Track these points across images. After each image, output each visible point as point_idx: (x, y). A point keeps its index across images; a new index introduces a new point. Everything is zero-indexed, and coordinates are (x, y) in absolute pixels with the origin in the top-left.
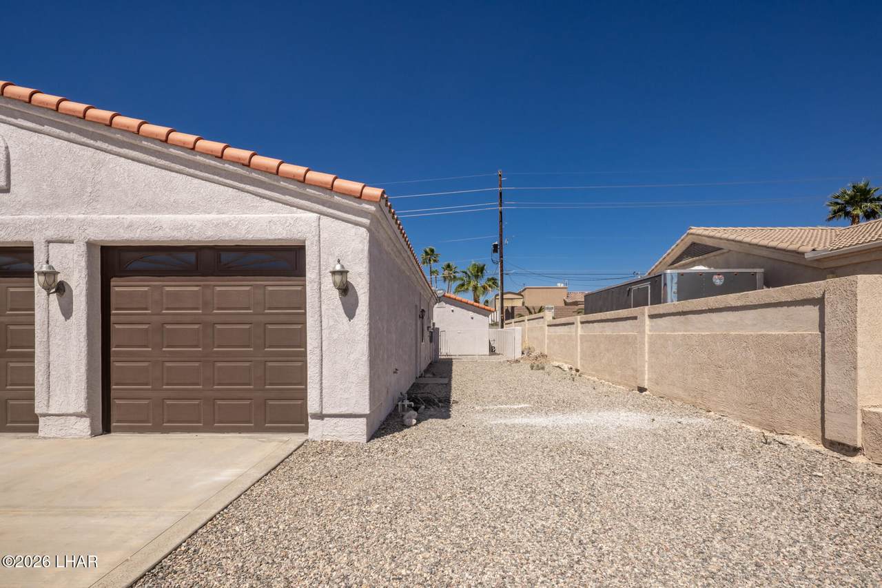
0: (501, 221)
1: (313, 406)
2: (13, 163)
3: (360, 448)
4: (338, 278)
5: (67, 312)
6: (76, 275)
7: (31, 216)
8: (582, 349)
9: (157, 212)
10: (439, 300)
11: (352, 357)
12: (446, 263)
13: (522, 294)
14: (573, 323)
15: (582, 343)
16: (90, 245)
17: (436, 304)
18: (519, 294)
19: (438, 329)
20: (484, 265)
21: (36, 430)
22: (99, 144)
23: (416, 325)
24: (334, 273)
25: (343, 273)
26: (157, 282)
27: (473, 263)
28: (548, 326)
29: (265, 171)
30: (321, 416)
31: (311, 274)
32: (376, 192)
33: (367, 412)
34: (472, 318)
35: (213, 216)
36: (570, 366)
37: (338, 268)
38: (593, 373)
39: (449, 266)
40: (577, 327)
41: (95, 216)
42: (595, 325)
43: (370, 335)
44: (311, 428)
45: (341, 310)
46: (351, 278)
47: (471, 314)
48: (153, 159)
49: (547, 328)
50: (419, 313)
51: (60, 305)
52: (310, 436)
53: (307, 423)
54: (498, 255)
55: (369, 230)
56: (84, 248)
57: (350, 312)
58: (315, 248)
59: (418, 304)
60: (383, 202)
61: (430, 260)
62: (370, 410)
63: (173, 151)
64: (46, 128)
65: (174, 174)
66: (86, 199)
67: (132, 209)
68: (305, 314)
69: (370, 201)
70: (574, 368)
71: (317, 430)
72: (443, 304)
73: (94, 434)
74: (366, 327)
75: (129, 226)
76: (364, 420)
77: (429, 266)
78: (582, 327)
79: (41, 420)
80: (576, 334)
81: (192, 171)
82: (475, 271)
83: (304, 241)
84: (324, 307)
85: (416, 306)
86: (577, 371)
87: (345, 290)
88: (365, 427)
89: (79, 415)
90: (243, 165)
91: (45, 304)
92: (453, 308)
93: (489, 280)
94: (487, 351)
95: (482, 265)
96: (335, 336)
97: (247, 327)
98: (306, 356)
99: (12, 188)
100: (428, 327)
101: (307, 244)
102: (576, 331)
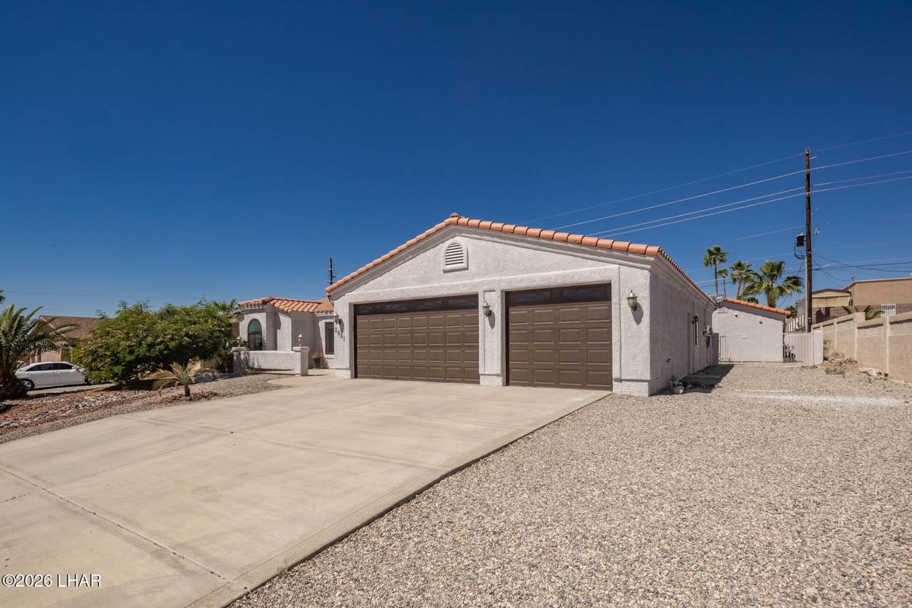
0: (809, 208)
1: (615, 374)
2: (469, 255)
3: (643, 399)
4: (631, 301)
5: (492, 325)
6: (496, 306)
7: (477, 280)
8: (891, 352)
9: (533, 273)
10: (719, 305)
11: (639, 347)
12: (736, 262)
13: (850, 290)
14: (882, 325)
15: (890, 345)
16: (502, 291)
17: (715, 309)
18: (846, 291)
19: (718, 334)
20: (781, 263)
21: (478, 383)
22: (507, 242)
23: (689, 329)
24: (629, 298)
25: (634, 298)
26: (530, 308)
27: (767, 261)
28: (859, 328)
29: (590, 245)
30: (620, 380)
31: (614, 300)
32: (654, 249)
33: (649, 379)
34: (761, 323)
35: (561, 272)
36: (878, 371)
37: (631, 295)
38: (901, 376)
39: (739, 265)
40: (886, 328)
41: (504, 277)
42: (904, 324)
43: (651, 333)
44: (614, 386)
45: (632, 319)
46: (639, 301)
47: (760, 318)
48: (532, 246)
49: (856, 330)
50: (692, 319)
51: (490, 322)
52: (614, 391)
53: (612, 384)
54: (803, 250)
55: (650, 271)
56: (500, 294)
57: (638, 320)
58: (617, 284)
59: (691, 311)
60: (659, 253)
61: (715, 260)
62: (651, 377)
63: (542, 241)
64: (484, 237)
65: (541, 252)
66: (500, 269)
67: (521, 272)
68: (611, 322)
69: (650, 255)
70: (883, 373)
71: (618, 388)
72: (725, 309)
73: (504, 385)
74: (649, 329)
75: (521, 281)
76: (647, 384)
77: (714, 267)
78: (892, 329)
79: (481, 377)
80: (885, 337)
81: (551, 249)
82: (769, 271)
83: (611, 281)
84: (622, 318)
85: (689, 314)
86: (886, 375)
87: (635, 307)
88: (647, 388)
89: (497, 375)
90: (578, 243)
91: (483, 321)
92: (736, 313)
93: (789, 279)
94: (780, 357)
95: (778, 263)
96: (629, 334)
97: (577, 330)
98: (611, 346)
99: (470, 268)
100: (704, 333)
101: (612, 282)
102: (885, 333)
